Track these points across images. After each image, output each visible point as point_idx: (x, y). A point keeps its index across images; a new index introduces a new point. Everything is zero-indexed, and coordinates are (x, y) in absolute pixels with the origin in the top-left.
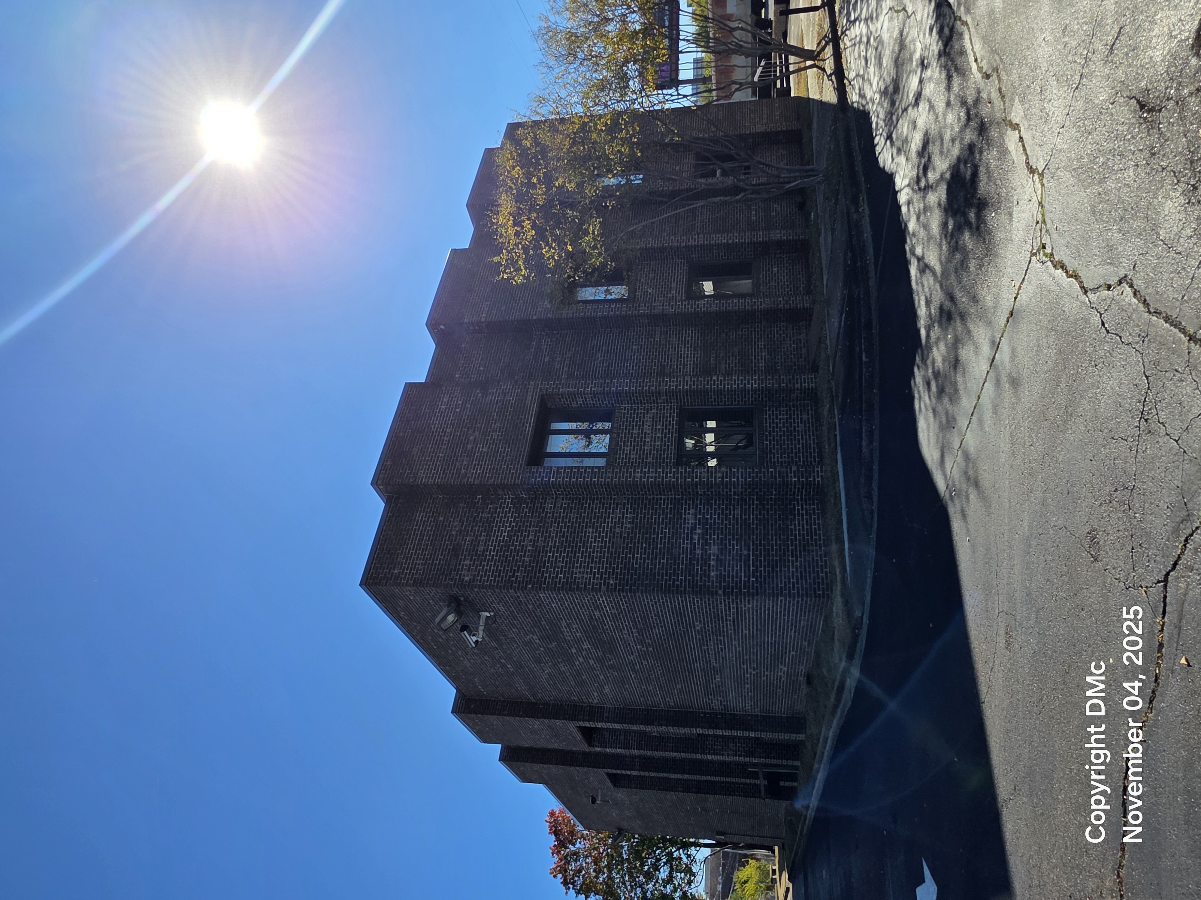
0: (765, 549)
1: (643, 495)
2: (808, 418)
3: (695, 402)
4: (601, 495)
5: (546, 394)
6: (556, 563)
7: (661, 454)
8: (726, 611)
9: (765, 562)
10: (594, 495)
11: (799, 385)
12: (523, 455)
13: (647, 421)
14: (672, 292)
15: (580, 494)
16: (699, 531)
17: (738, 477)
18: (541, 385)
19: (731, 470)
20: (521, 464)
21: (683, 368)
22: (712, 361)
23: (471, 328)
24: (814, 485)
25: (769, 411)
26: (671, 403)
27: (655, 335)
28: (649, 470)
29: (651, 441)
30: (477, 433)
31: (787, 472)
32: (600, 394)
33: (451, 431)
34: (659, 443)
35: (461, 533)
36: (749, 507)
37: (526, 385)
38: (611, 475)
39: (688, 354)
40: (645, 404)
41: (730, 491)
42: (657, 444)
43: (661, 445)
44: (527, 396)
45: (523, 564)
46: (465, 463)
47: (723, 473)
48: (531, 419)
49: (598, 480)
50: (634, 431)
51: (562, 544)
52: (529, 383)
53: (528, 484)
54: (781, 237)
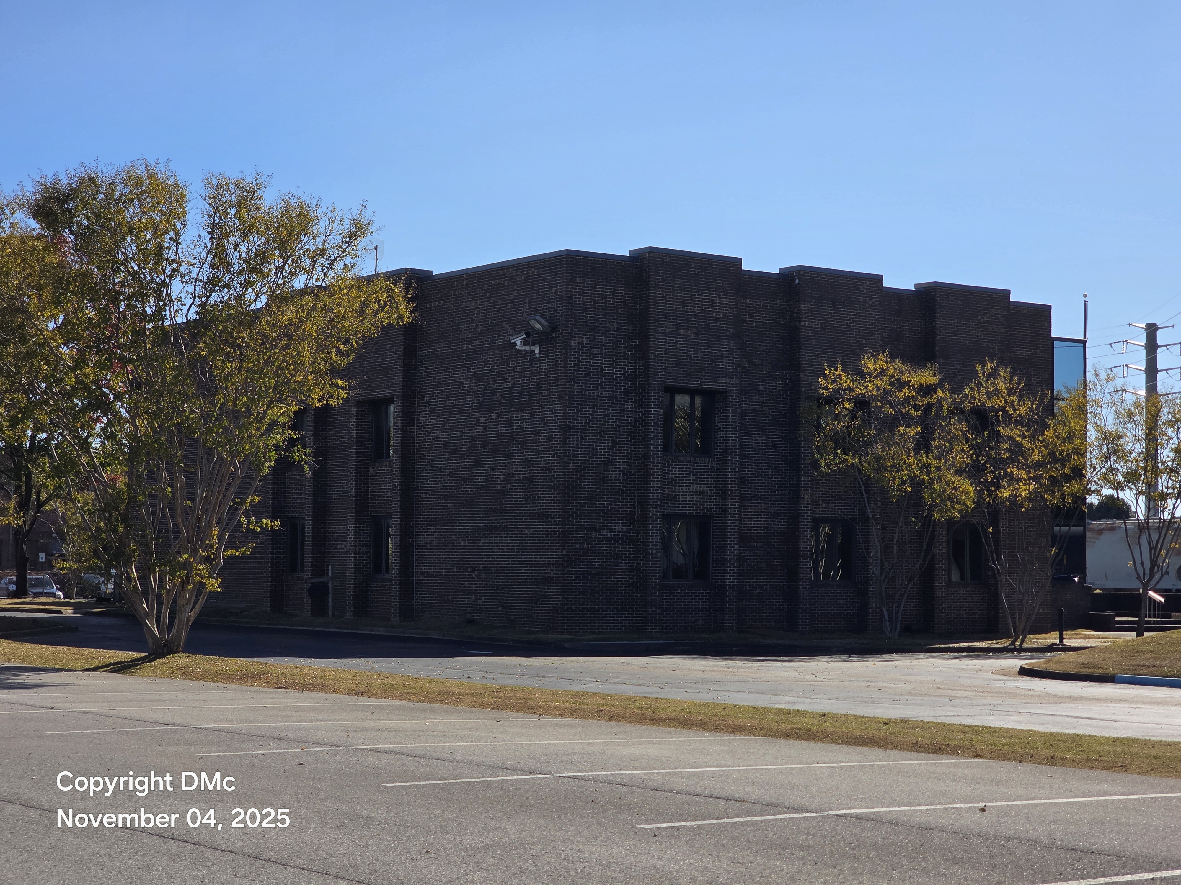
0: (596, 586)
1: (638, 487)
2: (699, 625)
3: (716, 529)
4: (639, 451)
5: (727, 396)
6: (585, 417)
7: (671, 501)
8: (546, 555)
9: (587, 586)
10: (639, 445)
11: (727, 618)
12: (673, 382)
13: (700, 487)
14: (824, 504)
15: (639, 433)
16: (609, 534)
17: (652, 567)
18: (736, 390)
19: (658, 561)
20: (665, 382)
21: (748, 518)
22: (753, 544)
23: (795, 311)
24: (645, 626)
25: (706, 593)
26: (716, 508)
27: (781, 490)
28: (659, 493)
29: (683, 492)
30: (693, 336)
31: (656, 605)
32: (726, 446)
33: (695, 312)
34: (681, 499)
35: (608, 331)
36: (627, 575)
37: (736, 375)
38: (655, 461)
39: (761, 521)
40: (716, 484)
41: (641, 560)
42: (681, 497)
43: (679, 501)
44: (726, 378)
45: (584, 389)
46: (667, 330)
47: (656, 555)
48: (705, 385)
49: (651, 450)
50: (692, 476)
51: (599, 421)
52: (738, 378)
53: (648, 390)
54: (872, 608)
